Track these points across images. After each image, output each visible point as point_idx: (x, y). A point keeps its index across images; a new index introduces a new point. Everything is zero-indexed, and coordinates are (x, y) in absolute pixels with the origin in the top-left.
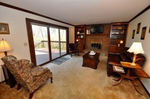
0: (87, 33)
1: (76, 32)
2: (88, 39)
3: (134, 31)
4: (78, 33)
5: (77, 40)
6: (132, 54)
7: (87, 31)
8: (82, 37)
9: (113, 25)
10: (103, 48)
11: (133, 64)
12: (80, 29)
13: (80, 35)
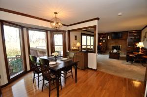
1: (99, 38)
4: (101, 38)
5: (100, 44)
6: (139, 47)
7: (109, 37)
8: (104, 41)
9: (130, 33)
11: (140, 53)
12: (102, 36)
13: (102, 40)
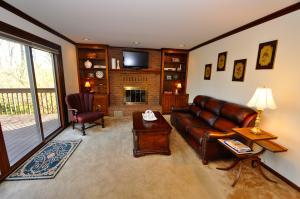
0: (114, 67)
1: (81, 61)
2: (117, 80)
3: (209, 66)
4: (88, 65)
5: (87, 84)
7: (113, 60)
8: (100, 75)
10: (150, 98)
12: (92, 55)
13: (93, 70)
